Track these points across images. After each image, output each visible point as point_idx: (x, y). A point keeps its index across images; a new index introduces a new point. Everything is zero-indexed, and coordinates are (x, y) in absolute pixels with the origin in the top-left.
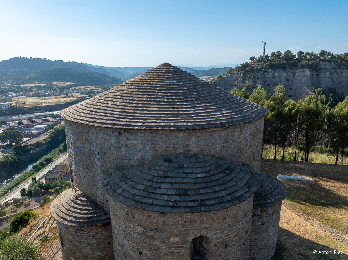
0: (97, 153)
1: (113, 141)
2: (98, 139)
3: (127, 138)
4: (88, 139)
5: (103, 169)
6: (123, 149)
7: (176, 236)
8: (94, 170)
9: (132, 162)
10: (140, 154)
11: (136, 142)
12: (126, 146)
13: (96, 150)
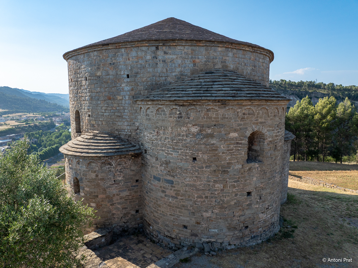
0: (126, 76)
1: (149, 57)
2: (129, 59)
3: (165, 53)
4: (114, 63)
5: (133, 93)
6: (160, 65)
7: (235, 131)
8: (119, 98)
9: (169, 79)
10: (178, 70)
11: (174, 57)
12: (164, 61)
13: (124, 73)
